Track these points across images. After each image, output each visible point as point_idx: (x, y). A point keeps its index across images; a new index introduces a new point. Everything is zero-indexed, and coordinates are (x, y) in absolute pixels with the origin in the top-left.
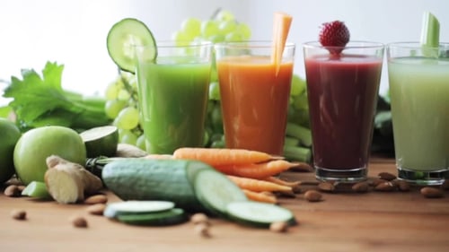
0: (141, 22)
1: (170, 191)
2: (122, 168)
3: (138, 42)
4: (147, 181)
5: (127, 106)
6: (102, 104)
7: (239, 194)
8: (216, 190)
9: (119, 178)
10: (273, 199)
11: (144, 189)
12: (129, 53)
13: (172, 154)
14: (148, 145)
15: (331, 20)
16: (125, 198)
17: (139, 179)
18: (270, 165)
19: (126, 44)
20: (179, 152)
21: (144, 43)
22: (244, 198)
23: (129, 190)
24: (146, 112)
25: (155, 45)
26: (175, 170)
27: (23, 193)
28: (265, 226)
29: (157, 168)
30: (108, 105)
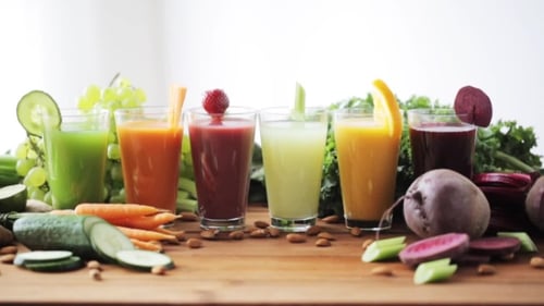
0: (47, 95)
1: (70, 241)
2: (30, 223)
3: (44, 110)
4: (51, 232)
5: (36, 166)
6: (13, 163)
7: (128, 243)
8: (109, 240)
9: (27, 232)
10: (159, 246)
11: (49, 240)
12: (36, 120)
13: (73, 208)
14: (54, 201)
16: (33, 248)
17: (44, 232)
18: (157, 217)
19: (34, 112)
20: (80, 208)
21: (50, 113)
22: (131, 246)
23: (36, 241)
24: (52, 172)
25: (59, 114)
26: (75, 223)
28: (147, 270)
29: (59, 222)
30: (18, 164)
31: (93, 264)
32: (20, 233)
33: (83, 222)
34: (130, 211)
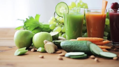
0: (65, 3)
1: (82, 49)
2: (67, 43)
3: (64, 8)
4: (75, 47)
8: (95, 49)
9: (66, 46)
11: (74, 49)
15: (114, 2)
16: (68, 52)
17: (72, 46)
18: (104, 42)
19: (61, 9)
20: (78, 39)
21: (66, 9)
23: (69, 49)
25: (69, 9)
26: (83, 43)
27: (37, 51)
29: (77, 43)
30: (50, 26)
31: (92, 56)
32: (63, 47)
33: (86, 43)
34: (95, 39)
